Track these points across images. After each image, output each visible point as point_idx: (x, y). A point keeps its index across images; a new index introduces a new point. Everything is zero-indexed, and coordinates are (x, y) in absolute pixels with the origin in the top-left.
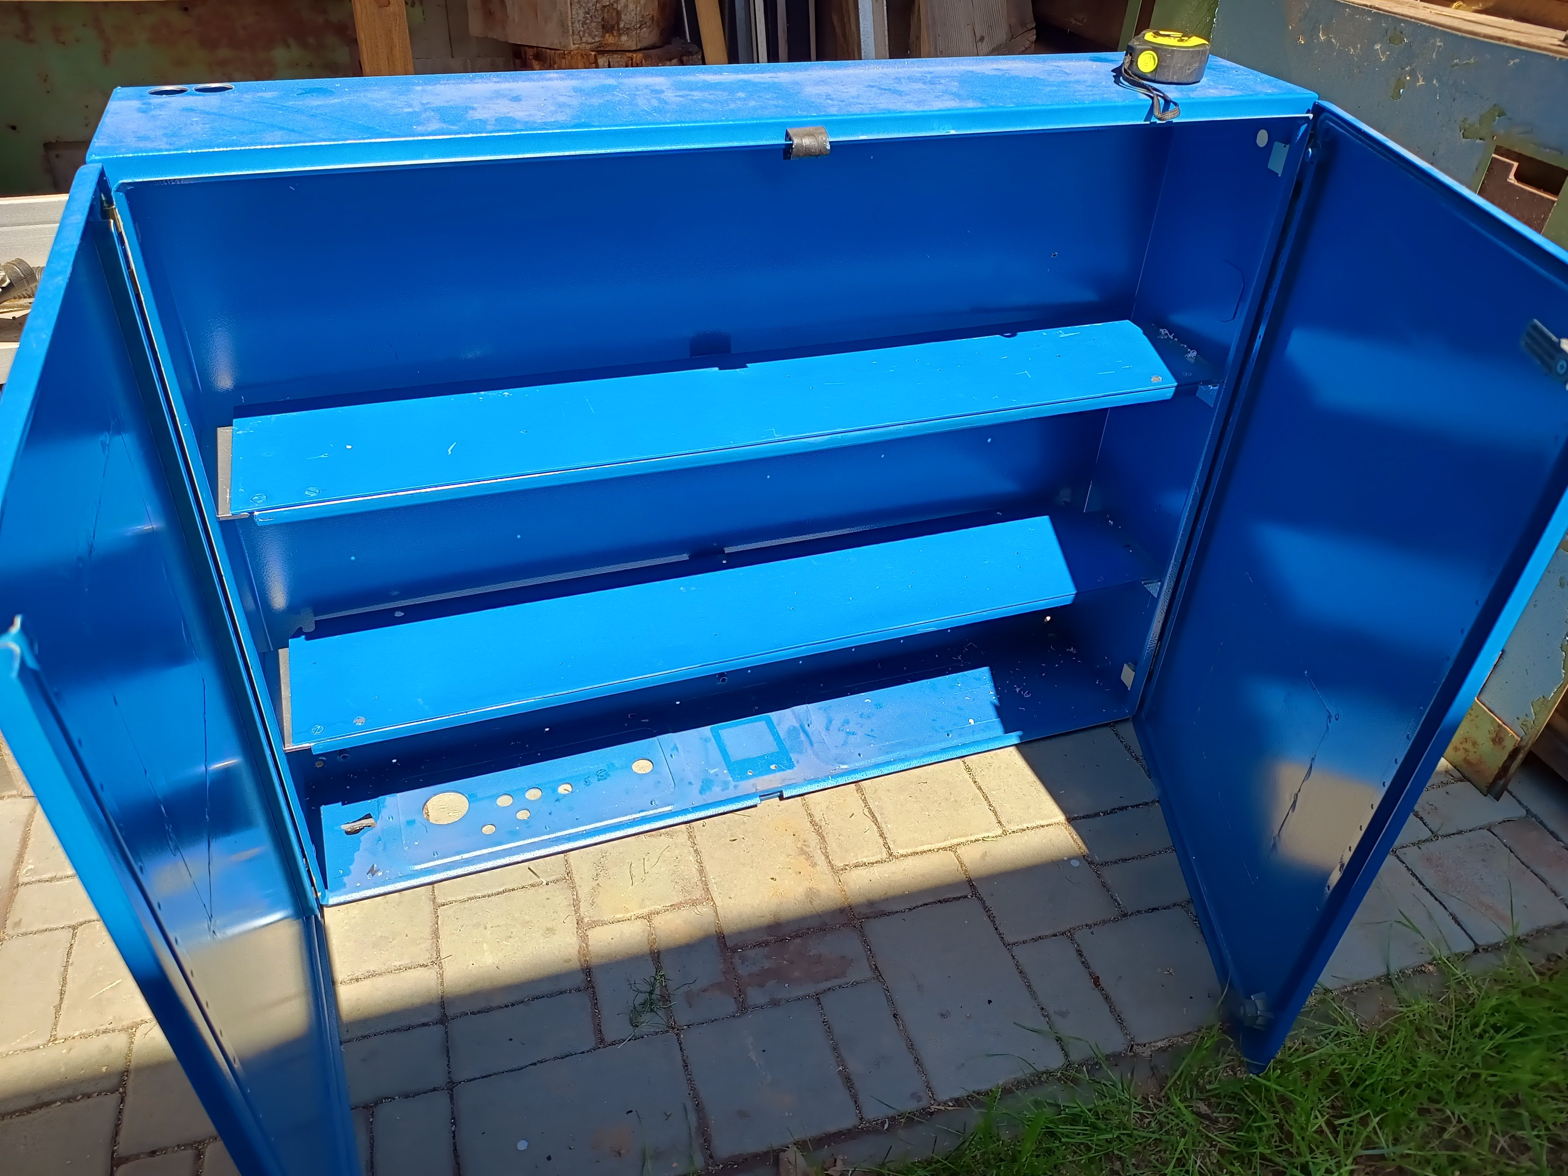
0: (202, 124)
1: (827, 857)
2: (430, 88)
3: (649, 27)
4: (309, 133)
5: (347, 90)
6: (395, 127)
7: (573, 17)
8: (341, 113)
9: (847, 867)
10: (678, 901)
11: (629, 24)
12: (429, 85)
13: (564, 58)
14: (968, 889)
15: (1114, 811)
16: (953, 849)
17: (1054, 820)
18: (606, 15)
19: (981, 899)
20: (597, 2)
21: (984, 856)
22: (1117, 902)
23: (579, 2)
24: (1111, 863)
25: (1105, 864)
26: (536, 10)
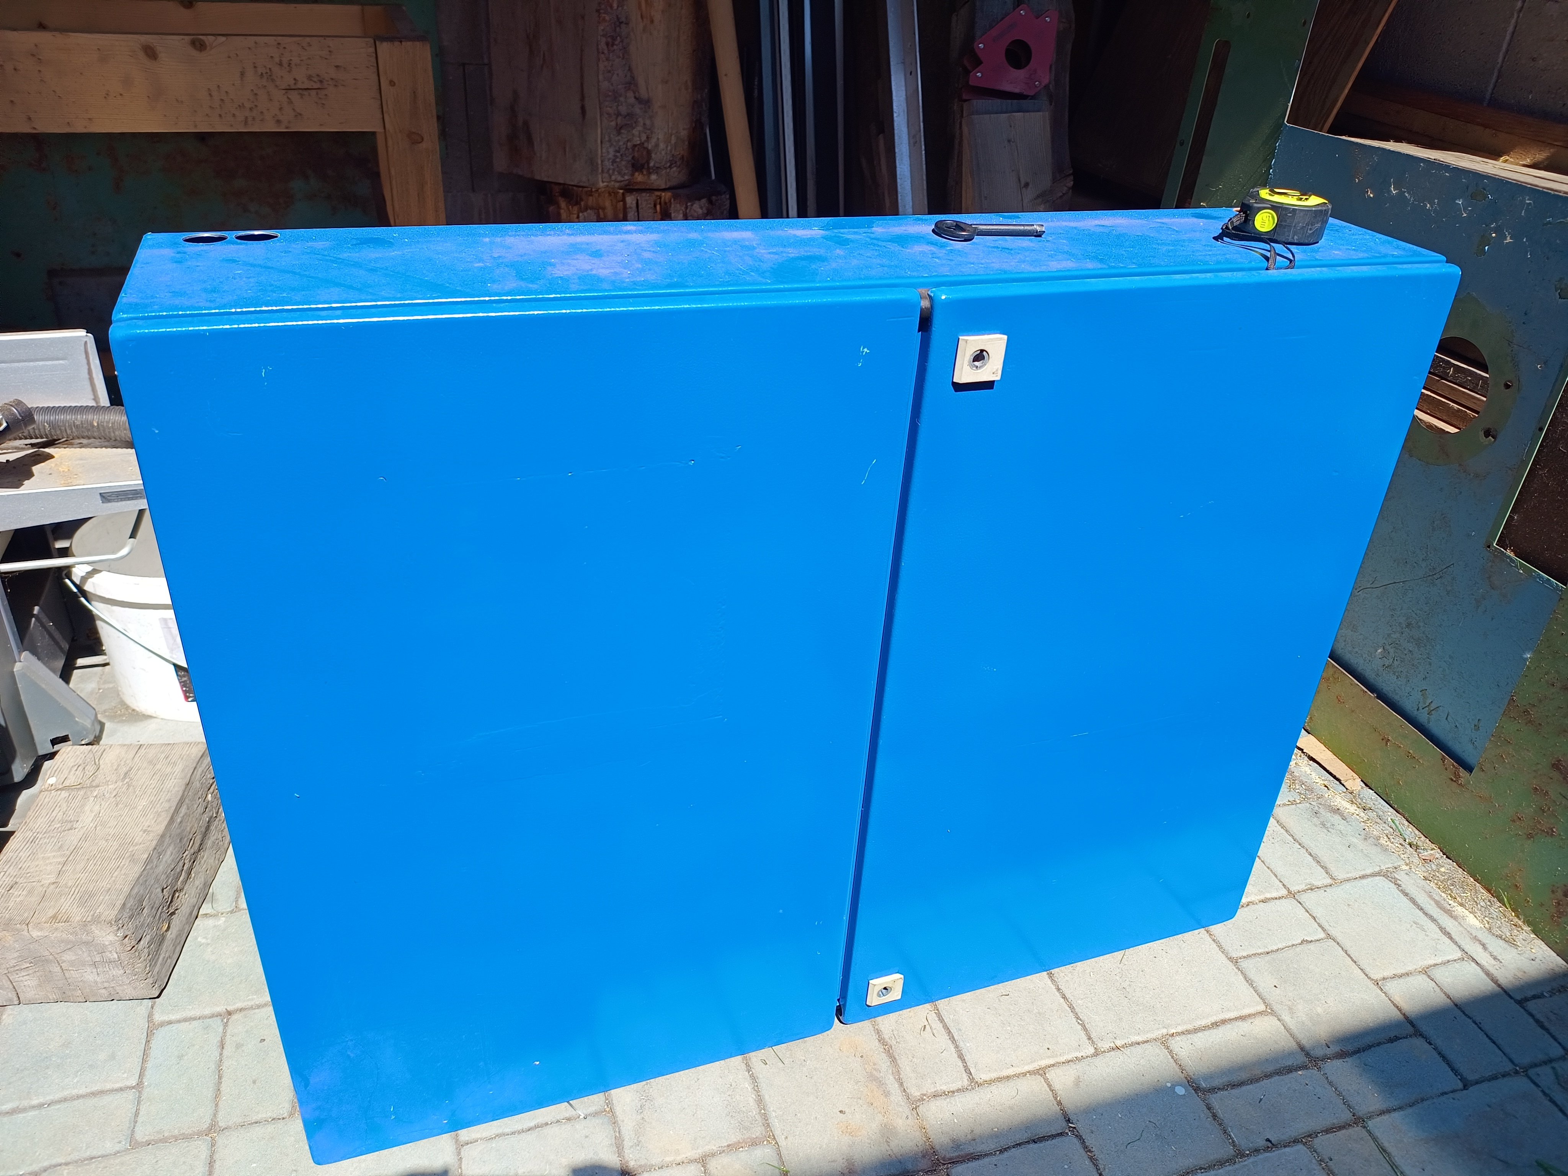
0: (246, 278)
1: (901, 1084)
2: (498, 240)
3: (679, 166)
4: (370, 291)
5: (406, 240)
6: (467, 285)
7: (604, 155)
8: (404, 267)
9: (925, 1097)
10: (735, 1140)
11: (660, 163)
12: (496, 236)
13: (591, 195)
14: (1064, 1124)
15: (1215, 1025)
16: (1041, 1072)
17: (1150, 1036)
18: (636, 154)
19: (1079, 1137)
20: (628, 141)
21: (1077, 1082)
22: (1232, 1138)
23: (610, 141)
24: (1219, 1089)
25: (1213, 1090)
26: (565, 148)
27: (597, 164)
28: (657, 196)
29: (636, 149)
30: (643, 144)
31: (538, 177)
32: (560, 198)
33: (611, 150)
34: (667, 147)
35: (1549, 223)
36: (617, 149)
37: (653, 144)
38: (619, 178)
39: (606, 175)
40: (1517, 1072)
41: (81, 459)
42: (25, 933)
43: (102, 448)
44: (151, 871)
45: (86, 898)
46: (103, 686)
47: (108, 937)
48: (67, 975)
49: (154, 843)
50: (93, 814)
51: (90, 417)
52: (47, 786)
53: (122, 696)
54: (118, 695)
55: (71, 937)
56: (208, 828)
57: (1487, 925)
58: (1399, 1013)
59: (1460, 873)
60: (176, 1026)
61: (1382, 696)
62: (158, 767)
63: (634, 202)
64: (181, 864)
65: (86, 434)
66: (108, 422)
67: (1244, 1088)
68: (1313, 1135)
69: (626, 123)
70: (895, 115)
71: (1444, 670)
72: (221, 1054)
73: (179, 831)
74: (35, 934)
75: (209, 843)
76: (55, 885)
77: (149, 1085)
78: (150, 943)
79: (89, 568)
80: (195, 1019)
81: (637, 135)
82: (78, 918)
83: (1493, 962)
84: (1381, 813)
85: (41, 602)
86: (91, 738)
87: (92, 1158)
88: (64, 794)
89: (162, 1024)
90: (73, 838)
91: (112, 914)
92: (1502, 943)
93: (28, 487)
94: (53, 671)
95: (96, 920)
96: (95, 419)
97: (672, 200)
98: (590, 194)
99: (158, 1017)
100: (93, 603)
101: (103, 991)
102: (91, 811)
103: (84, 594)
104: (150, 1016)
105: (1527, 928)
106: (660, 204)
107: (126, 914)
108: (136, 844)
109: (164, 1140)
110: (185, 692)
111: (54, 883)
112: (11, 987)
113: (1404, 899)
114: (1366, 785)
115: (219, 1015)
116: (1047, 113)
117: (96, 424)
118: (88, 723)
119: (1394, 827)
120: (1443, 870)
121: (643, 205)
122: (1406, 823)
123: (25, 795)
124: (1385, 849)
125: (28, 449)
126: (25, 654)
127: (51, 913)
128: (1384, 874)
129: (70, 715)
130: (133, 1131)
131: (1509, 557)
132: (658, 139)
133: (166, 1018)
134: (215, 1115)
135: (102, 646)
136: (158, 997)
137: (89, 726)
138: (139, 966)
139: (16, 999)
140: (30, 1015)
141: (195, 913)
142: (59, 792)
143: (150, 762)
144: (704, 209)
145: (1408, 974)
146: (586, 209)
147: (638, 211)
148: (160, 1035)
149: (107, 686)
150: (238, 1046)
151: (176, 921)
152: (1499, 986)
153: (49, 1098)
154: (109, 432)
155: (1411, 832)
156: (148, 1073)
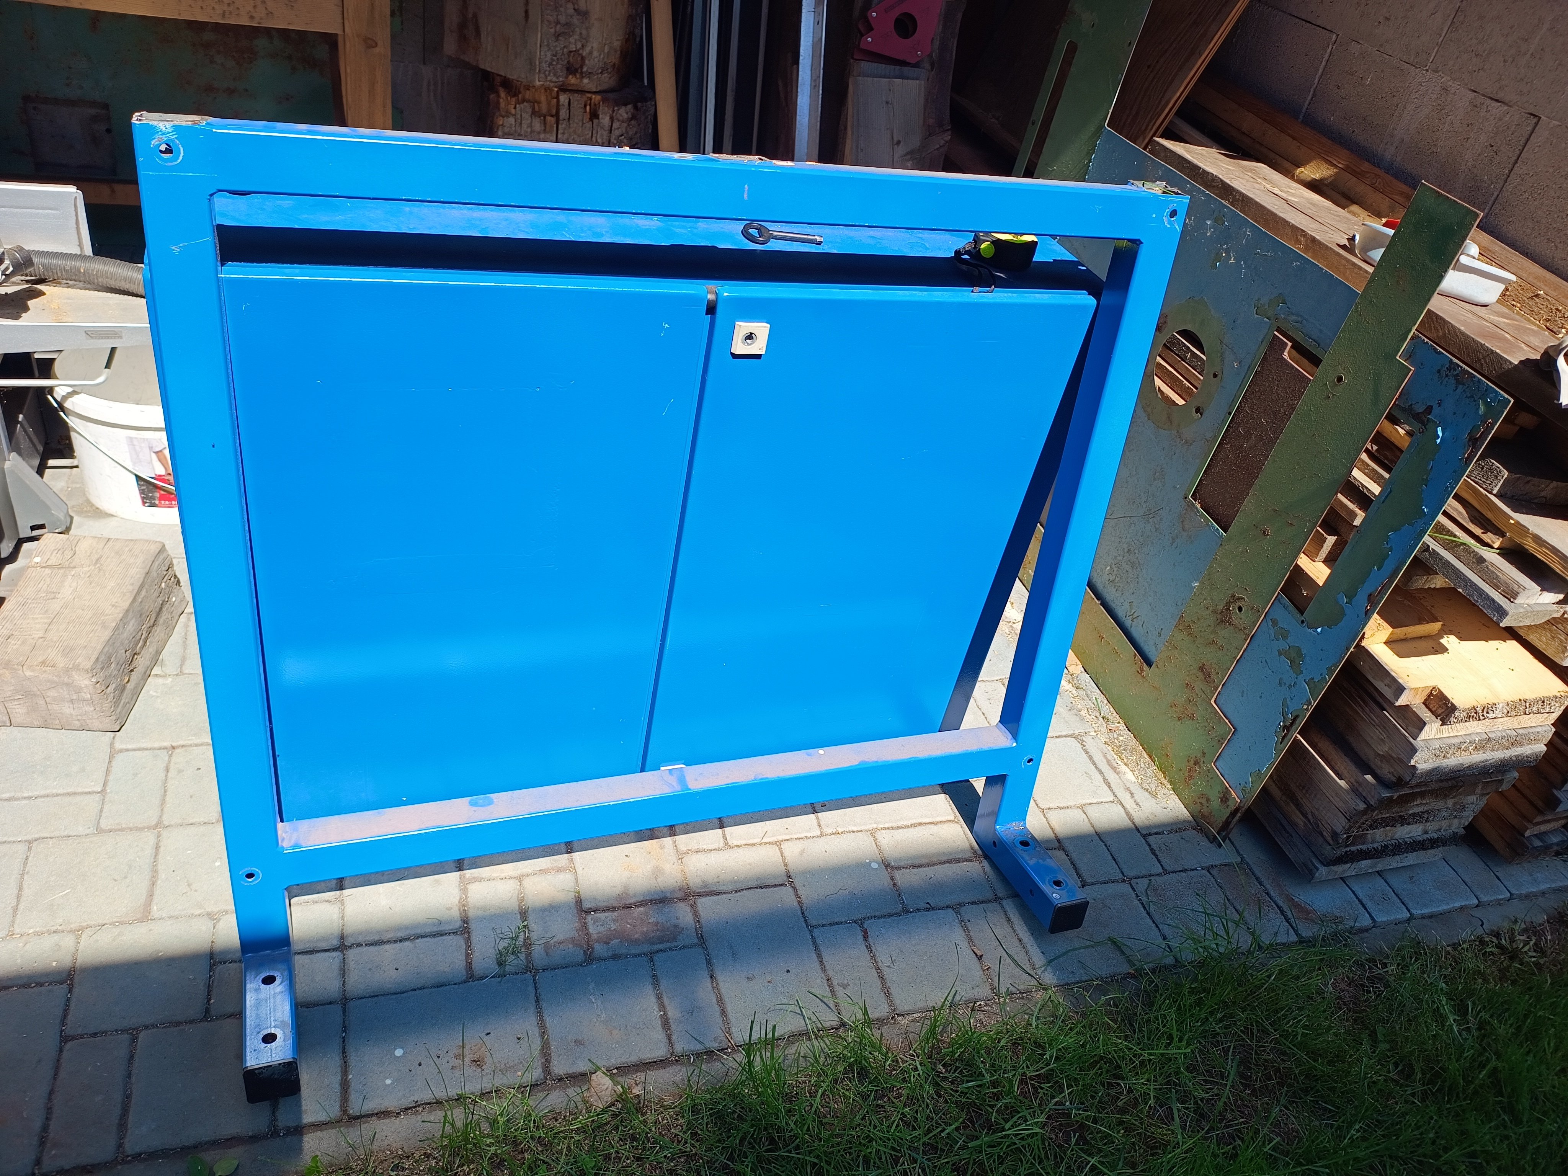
1: (674, 842)
3: (610, 73)
7: (542, 57)
9: (689, 852)
10: (546, 867)
11: (593, 69)
13: (529, 90)
14: (785, 878)
15: (913, 825)
16: (778, 844)
17: (863, 828)
18: (571, 59)
19: (794, 888)
20: (564, 47)
21: (802, 853)
22: (903, 900)
23: (548, 45)
24: (904, 868)
25: (899, 868)
26: (508, 45)
27: (535, 64)
28: (588, 98)
29: (572, 54)
30: (578, 51)
31: (482, 67)
32: (500, 88)
33: (549, 54)
34: (600, 55)
35: (1258, 253)
36: (554, 53)
37: (587, 51)
38: (554, 79)
39: (542, 75)
40: (1124, 881)
41: (68, 299)
42: (21, 672)
43: (85, 289)
44: (118, 636)
45: (68, 651)
46: (71, 486)
47: (84, 681)
48: (49, 707)
49: (121, 615)
50: (72, 589)
51: (78, 264)
52: (33, 563)
53: (88, 495)
54: (85, 494)
55: (55, 678)
56: (161, 609)
57: (1140, 781)
58: (1052, 832)
59: (1134, 743)
60: (131, 753)
61: (1104, 604)
62: (123, 557)
63: (567, 101)
64: (140, 634)
65: (74, 277)
66: (93, 270)
67: (921, 869)
68: (962, 905)
69: (563, 31)
70: (801, 58)
71: (1146, 589)
72: (166, 776)
73: (139, 608)
74: (28, 673)
75: (161, 620)
76: (43, 639)
77: (111, 792)
78: (115, 690)
79: (70, 390)
80: (147, 749)
81: (573, 43)
82: (61, 665)
83: (1135, 806)
84: (1089, 693)
85: (24, 411)
86: (63, 528)
87: (69, 837)
88: (48, 571)
89: (121, 751)
90: (55, 606)
91: (88, 665)
92: (1147, 794)
93: (26, 319)
94: (32, 467)
95: (76, 668)
96: (82, 266)
97: (601, 103)
98: (528, 88)
99: (118, 745)
100: (70, 417)
101: (77, 722)
102: (70, 586)
103: (62, 408)
104: (112, 744)
105: (1169, 786)
106: (590, 105)
107: (99, 666)
108: (107, 615)
109: (122, 830)
110: (143, 498)
111: (42, 638)
112: (6, 712)
113: (1085, 756)
114: (1085, 671)
115: (165, 748)
116: (923, 82)
117: (82, 271)
118: (61, 516)
119: (1096, 703)
120: (1121, 738)
121: (574, 104)
122: (1106, 702)
123: (8, 569)
124: (1082, 719)
125: (23, 284)
126: (13, 455)
127: (40, 659)
128: (1076, 737)
129: (47, 508)
130: (99, 823)
131: (1196, 508)
132: (592, 47)
133: (124, 746)
134: (161, 817)
135: (74, 452)
136: (118, 731)
137: (63, 518)
138: (107, 705)
139: (8, 721)
140: (19, 735)
141: (148, 673)
142: (43, 569)
143: (117, 553)
144: (629, 114)
145: (1068, 808)
146: (524, 101)
147: (569, 109)
148: (119, 758)
149: (74, 486)
150: (180, 771)
151: (135, 676)
152: (1133, 823)
153: (36, 793)
154: (93, 279)
155: (1107, 709)
156: (110, 784)
